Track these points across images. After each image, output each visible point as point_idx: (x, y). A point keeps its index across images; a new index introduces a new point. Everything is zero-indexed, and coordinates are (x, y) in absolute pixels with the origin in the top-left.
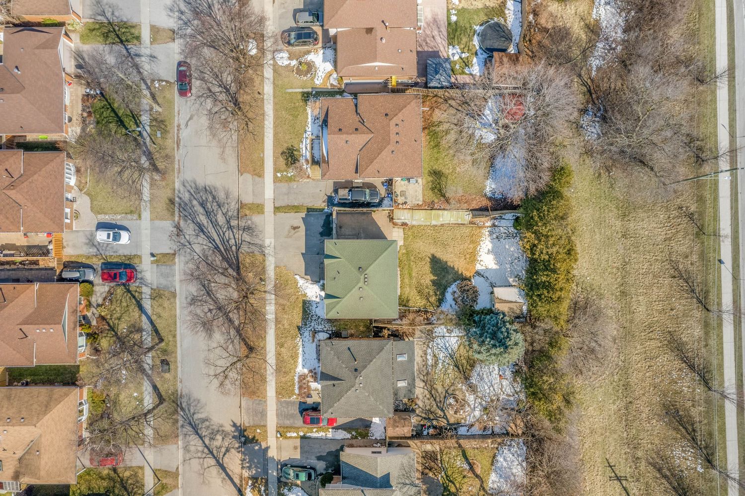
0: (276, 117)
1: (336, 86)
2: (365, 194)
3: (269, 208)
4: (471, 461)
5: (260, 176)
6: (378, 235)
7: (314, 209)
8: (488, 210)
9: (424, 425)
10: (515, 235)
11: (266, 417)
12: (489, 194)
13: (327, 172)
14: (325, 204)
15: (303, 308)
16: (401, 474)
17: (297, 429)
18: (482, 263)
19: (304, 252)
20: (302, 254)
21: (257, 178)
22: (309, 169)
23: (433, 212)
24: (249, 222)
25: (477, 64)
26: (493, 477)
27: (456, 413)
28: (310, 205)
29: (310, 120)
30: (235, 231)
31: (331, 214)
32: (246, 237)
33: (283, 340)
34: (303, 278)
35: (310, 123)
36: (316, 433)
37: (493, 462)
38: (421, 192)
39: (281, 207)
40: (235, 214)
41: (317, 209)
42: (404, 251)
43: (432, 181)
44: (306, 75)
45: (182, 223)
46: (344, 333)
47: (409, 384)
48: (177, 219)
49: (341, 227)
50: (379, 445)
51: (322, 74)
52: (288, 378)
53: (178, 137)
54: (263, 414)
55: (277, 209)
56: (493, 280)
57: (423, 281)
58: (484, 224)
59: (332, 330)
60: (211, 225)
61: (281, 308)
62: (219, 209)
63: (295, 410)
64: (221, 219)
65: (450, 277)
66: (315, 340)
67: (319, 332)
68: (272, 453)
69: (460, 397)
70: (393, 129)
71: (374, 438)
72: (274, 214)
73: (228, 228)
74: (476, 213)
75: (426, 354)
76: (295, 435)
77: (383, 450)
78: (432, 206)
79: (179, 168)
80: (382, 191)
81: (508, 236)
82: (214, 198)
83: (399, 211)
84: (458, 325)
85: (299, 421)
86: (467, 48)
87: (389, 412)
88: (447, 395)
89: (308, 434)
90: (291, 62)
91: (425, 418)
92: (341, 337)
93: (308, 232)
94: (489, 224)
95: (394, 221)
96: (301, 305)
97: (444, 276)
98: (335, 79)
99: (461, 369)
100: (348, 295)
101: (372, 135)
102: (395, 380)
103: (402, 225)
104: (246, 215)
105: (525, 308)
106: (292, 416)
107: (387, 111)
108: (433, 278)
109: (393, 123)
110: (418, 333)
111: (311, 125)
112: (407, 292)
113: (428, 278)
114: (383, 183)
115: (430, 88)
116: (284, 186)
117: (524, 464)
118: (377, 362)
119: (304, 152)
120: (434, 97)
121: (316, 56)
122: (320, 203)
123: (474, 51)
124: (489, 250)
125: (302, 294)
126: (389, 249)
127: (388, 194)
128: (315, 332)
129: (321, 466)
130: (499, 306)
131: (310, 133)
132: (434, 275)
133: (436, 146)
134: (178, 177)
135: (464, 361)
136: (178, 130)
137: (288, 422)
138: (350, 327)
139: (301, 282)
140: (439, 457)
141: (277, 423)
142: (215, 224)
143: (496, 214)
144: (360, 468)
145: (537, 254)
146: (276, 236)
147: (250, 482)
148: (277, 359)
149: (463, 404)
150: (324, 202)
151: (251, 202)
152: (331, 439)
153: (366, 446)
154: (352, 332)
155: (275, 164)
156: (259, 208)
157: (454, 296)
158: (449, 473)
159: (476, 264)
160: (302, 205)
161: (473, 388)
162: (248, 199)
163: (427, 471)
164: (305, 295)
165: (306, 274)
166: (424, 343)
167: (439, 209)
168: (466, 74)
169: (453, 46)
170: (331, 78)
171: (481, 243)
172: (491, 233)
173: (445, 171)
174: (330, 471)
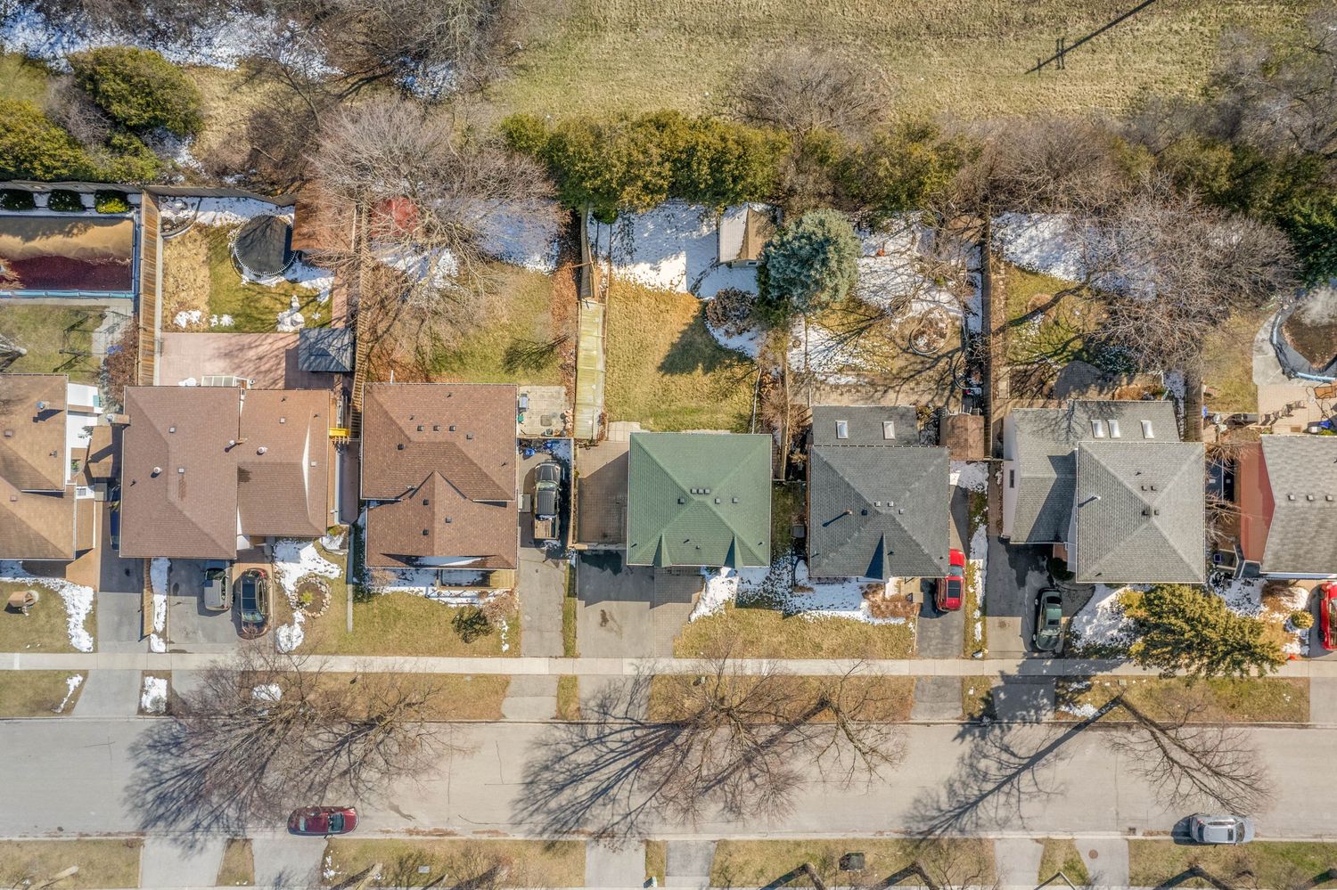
0: (399, 650)
1: (345, 538)
2: (545, 489)
3: (566, 667)
4: (1029, 311)
5: (508, 683)
6: (621, 467)
7: (570, 584)
8: (580, 268)
9: (965, 395)
10: (626, 222)
11: (947, 677)
12: (551, 266)
13: (502, 558)
14: (561, 564)
15: (751, 607)
16: (1050, 436)
17: (969, 622)
18: (675, 282)
19: (648, 603)
20: (652, 607)
21: (512, 688)
22: (497, 592)
23: (580, 366)
24: (592, 703)
25: (313, 281)
26: (1058, 272)
27: (943, 336)
28: (563, 591)
29: (405, 589)
30: (607, 731)
31: (580, 552)
32: (619, 711)
33: (808, 644)
34: (695, 606)
35: (412, 588)
36: (977, 588)
37: (1031, 273)
38: (544, 389)
39: (564, 644)
40: (576, 729)
41: (570, 578)
42: (651, 421)
43: (525, 368)
44: (322, 594)
45: (591, 828)
46: (798, 534)
47: (890, 418)
48: (582, 838)
49: (605, 536)
50: (998, 474)
51: (322, 564)
52: (876, 636)
53: (430, 834)
54: (941, 683)
55: (569, 652)
56: (706, 263)
57: (706, 389)
58: (606, 277)
59: (792, 555)
60: (595, 774)
61: (750, 647)
62: (566, 759)
63: (935, 624)
64: (585, 757)
65: (699, 340)
66: (809, 585)
67: (794, 579)
68: (1012, 667)
69: (915, 327)
70: (427, 435)
71: (986, 484)
72: (577, 657)
73: (602, 743)
74: (584, 289)
75: (837, 387)
76: (979, 626)
77: (1007, 466)
78: (570, 369)
79: (489, 832)
80: (539, 458)
81: (627, 232)
82: (546, 768)
83: (577, 428)
84: (786, 328)
85: (955, 617)
86: (283, 298)
87: (940, 455)
88: (911, 350)
89: (979, 602)
90: (297, 620)
91: (952, 391)
92: (805, 538)
93: (612, 595)
94: (604, 267)
95: (595, 438)
96: (745, 611)
97: (698, 350)
98: (332, 540)
99: (864, 324)
100: (729, 524)
101: (436, 474)
102: (883, 443)
103: (604, 424)
104: (579, 709)
105: (759, 207)
106: (946, 630)
107: (394, 445)
108: (699, 371)
109: (415, 436)
110: (800, 400)
111: (415, 586)
112: (726, 419)
113: (700, 379)
114: (526, 457)
115: (353, 367)
116: (527, 638)
117: (1035, 216)
118: (850, 475)
119: (464, 600)
120: (370, 360)
121: (287, 575)
122: (560, 573)
123: (287, 286)
124: (651, 268)
125: (726, 609)
126: (647, 448)
127: (546, 448)
128: (795, 586)
129: (1035, 580)
130: (753, 255)
131: (430, 588)
132: (694, 368)
133: (461, 360)
134: (506, 835)
135: (851, 318)
136: (418, 833)
137: (956, 638)
138: (786, 522)
139: (703, 610)
140: (1021, 367)
141: (958, 657)
142: (596, 766)
143: (587, 253)
144: (1039, 510)
145: (661, 182)
146: (620, 654)
147: (1063, 708)
148: (842, 656)
149: (927, 324)
150: (557, 565)
151: (555, 700)
152: (988, 560)
153: (1001, 498)
154: (795, 518)
155: (484, 654)
156: (567, 685)
157: (733, 334)
158: (1050, 349)
159: (678, 293)
160: (563, 605)
161: (900, 304)
162: (549, 706)
163: (1046, 390)
164: (727, 603)
165: (689, 601)
166: (818, 389)
167: (576, 357)
168: (331, 299)
169: (278, 322)
170: (329, 547)
171: (638, 283)
172: (621, 263)
173: (507, 343)
174: (1045, 563)
